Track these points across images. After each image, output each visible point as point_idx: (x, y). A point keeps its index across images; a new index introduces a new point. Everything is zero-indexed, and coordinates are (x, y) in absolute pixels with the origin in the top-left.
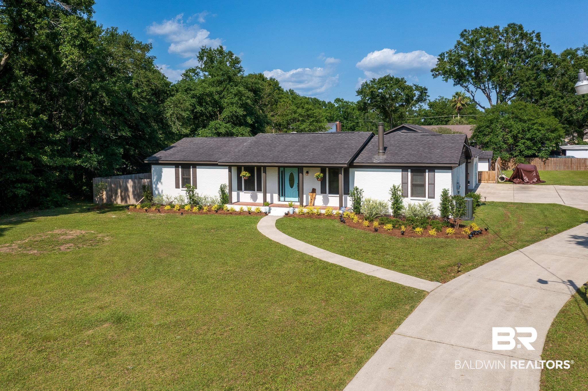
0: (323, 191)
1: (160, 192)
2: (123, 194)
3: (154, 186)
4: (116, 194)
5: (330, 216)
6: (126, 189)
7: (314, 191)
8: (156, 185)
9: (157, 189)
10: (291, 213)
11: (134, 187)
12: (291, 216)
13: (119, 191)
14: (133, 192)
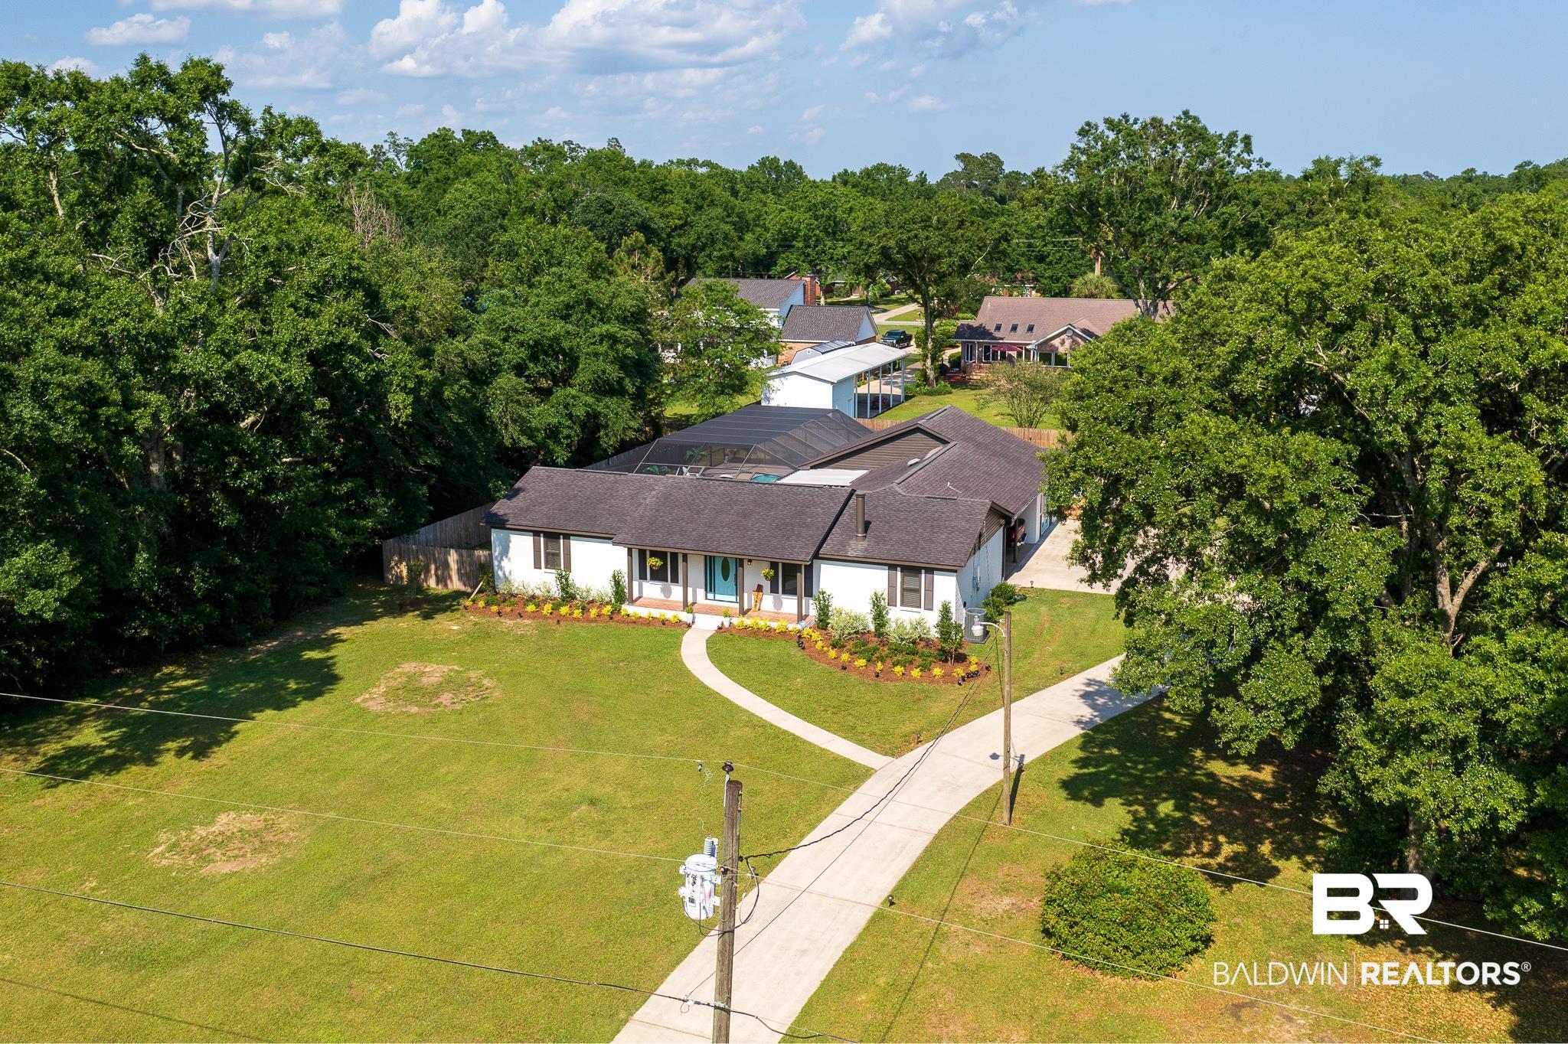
0: (774, 590)
1: (507, 574)
2: (439, 573)
3: (496, 563)
4: (428, 571)
5: (784, 634)
6: (446, 566)
7: (760, 589)
8: (500, 562)
9: (500, 568)
10: (727, 625)
11: (461, 563)
12: (727, 630)
13: (433, 567)
14: (459, 570)
